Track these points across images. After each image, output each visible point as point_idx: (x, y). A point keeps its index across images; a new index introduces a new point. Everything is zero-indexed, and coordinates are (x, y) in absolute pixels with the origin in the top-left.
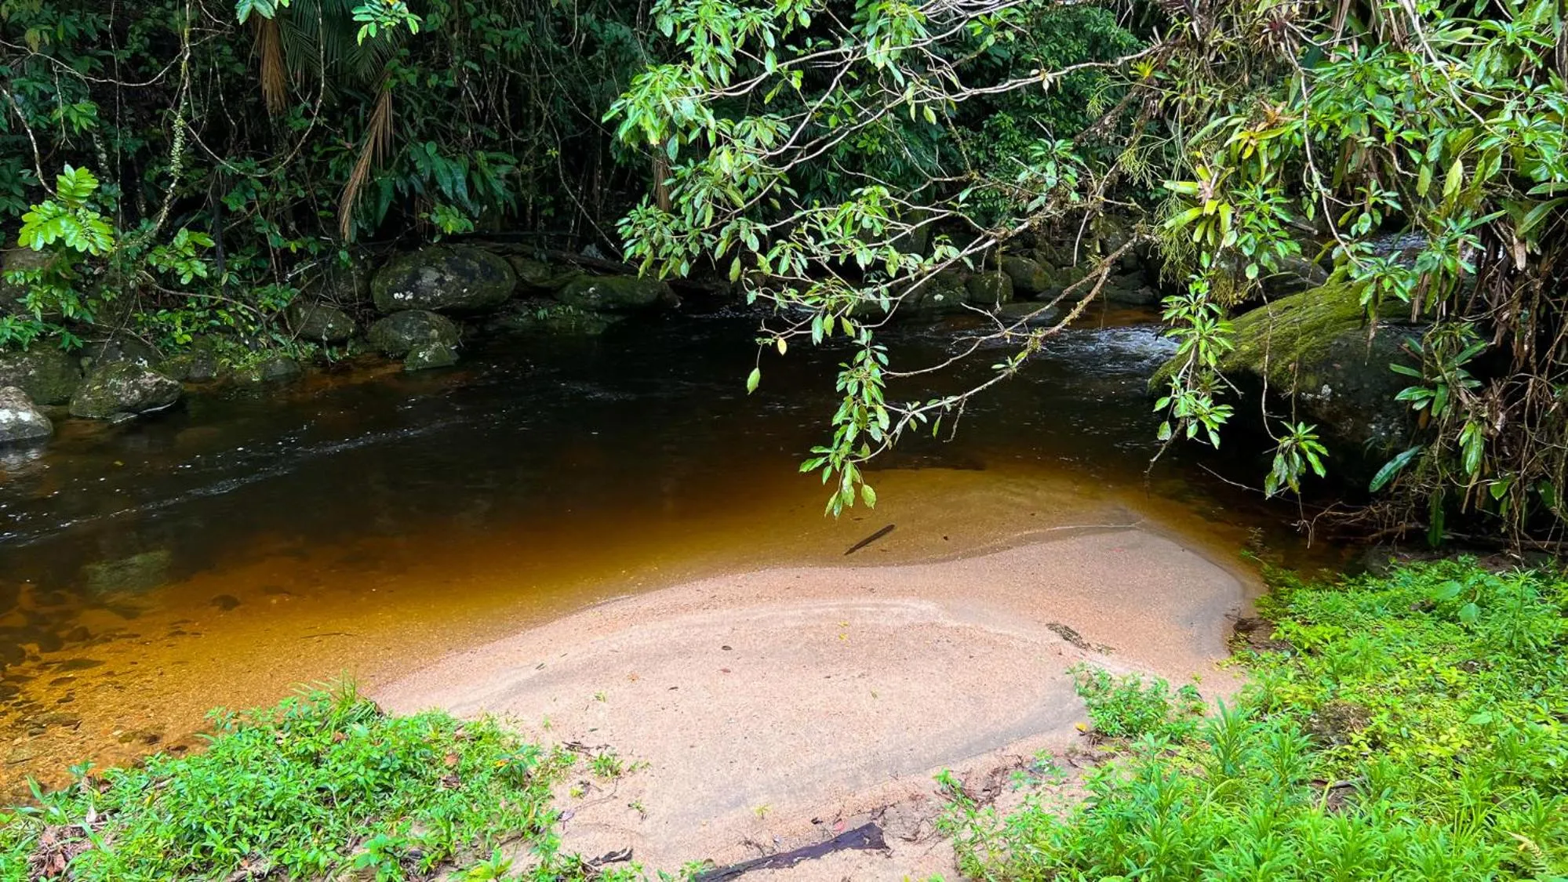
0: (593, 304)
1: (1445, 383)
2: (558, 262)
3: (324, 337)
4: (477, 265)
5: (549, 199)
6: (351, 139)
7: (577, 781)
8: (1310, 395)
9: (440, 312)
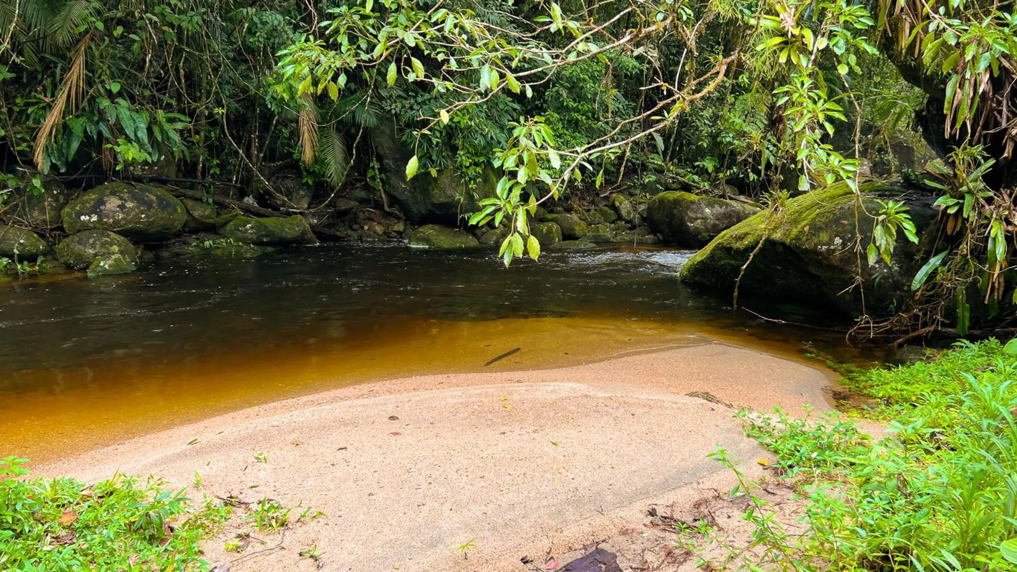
0: (250, 237)
1: (970, 192)
2: (221, 206)
3: (16, 251)
4: (154, 198)
5: (215, 162)
6: (49, 95)
7: (234, 535)
8: (824, 247)
9: (120, 233)
